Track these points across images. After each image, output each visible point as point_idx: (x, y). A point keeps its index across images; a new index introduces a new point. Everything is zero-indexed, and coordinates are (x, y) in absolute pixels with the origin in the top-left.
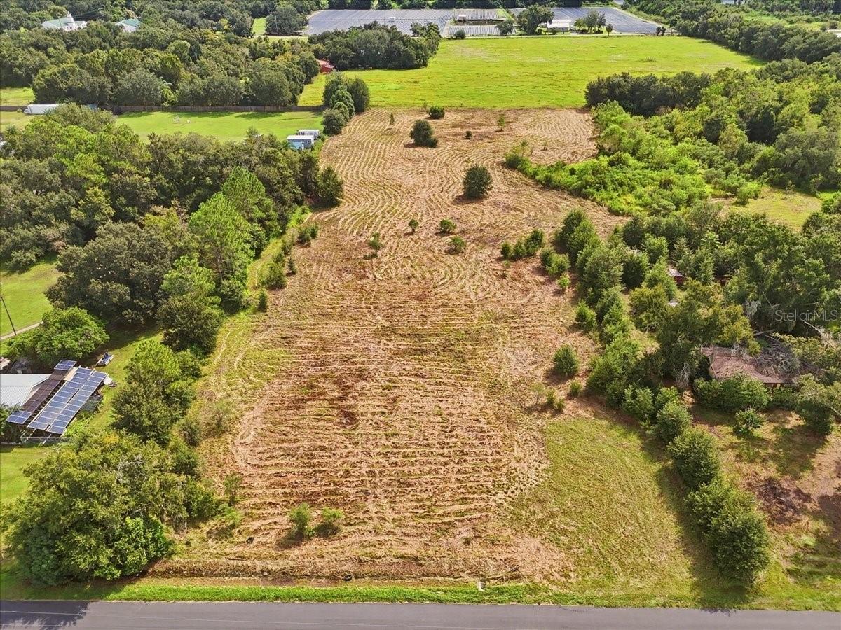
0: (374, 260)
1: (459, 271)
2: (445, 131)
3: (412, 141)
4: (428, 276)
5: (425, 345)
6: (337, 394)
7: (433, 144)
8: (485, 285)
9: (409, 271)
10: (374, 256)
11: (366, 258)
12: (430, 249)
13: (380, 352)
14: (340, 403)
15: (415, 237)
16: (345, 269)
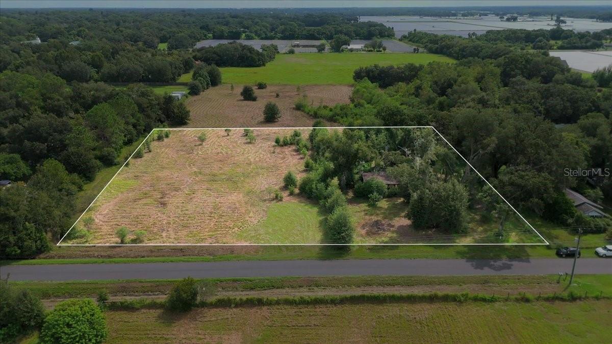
0: (200, 147)
1: (249, 150)
2: (264, 94)
3: (242, 98)
4: (230, 152)
5: (216, 178)
6: (159, 197)
7: (254, 99)
8: (262, 156)
9: (219, 150)
10: (200, 145)
11: (195, 146)
12: (236, 142)
13: (190, 181)
14: (159, 200)
15: (228, 137)
16: (182, 150)
